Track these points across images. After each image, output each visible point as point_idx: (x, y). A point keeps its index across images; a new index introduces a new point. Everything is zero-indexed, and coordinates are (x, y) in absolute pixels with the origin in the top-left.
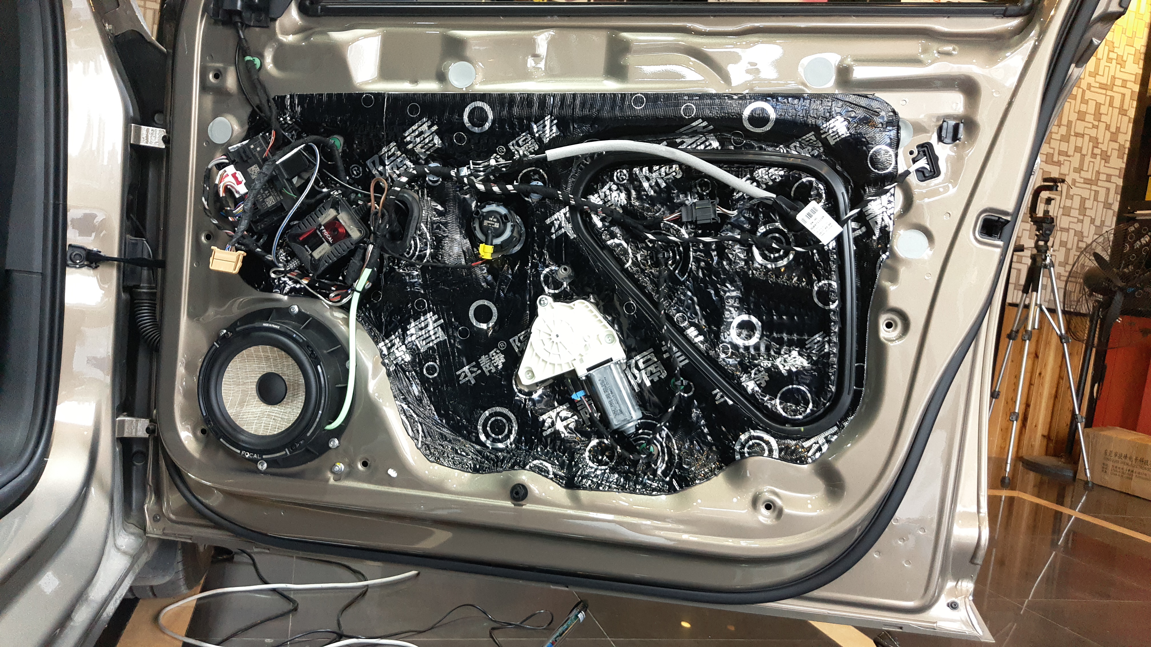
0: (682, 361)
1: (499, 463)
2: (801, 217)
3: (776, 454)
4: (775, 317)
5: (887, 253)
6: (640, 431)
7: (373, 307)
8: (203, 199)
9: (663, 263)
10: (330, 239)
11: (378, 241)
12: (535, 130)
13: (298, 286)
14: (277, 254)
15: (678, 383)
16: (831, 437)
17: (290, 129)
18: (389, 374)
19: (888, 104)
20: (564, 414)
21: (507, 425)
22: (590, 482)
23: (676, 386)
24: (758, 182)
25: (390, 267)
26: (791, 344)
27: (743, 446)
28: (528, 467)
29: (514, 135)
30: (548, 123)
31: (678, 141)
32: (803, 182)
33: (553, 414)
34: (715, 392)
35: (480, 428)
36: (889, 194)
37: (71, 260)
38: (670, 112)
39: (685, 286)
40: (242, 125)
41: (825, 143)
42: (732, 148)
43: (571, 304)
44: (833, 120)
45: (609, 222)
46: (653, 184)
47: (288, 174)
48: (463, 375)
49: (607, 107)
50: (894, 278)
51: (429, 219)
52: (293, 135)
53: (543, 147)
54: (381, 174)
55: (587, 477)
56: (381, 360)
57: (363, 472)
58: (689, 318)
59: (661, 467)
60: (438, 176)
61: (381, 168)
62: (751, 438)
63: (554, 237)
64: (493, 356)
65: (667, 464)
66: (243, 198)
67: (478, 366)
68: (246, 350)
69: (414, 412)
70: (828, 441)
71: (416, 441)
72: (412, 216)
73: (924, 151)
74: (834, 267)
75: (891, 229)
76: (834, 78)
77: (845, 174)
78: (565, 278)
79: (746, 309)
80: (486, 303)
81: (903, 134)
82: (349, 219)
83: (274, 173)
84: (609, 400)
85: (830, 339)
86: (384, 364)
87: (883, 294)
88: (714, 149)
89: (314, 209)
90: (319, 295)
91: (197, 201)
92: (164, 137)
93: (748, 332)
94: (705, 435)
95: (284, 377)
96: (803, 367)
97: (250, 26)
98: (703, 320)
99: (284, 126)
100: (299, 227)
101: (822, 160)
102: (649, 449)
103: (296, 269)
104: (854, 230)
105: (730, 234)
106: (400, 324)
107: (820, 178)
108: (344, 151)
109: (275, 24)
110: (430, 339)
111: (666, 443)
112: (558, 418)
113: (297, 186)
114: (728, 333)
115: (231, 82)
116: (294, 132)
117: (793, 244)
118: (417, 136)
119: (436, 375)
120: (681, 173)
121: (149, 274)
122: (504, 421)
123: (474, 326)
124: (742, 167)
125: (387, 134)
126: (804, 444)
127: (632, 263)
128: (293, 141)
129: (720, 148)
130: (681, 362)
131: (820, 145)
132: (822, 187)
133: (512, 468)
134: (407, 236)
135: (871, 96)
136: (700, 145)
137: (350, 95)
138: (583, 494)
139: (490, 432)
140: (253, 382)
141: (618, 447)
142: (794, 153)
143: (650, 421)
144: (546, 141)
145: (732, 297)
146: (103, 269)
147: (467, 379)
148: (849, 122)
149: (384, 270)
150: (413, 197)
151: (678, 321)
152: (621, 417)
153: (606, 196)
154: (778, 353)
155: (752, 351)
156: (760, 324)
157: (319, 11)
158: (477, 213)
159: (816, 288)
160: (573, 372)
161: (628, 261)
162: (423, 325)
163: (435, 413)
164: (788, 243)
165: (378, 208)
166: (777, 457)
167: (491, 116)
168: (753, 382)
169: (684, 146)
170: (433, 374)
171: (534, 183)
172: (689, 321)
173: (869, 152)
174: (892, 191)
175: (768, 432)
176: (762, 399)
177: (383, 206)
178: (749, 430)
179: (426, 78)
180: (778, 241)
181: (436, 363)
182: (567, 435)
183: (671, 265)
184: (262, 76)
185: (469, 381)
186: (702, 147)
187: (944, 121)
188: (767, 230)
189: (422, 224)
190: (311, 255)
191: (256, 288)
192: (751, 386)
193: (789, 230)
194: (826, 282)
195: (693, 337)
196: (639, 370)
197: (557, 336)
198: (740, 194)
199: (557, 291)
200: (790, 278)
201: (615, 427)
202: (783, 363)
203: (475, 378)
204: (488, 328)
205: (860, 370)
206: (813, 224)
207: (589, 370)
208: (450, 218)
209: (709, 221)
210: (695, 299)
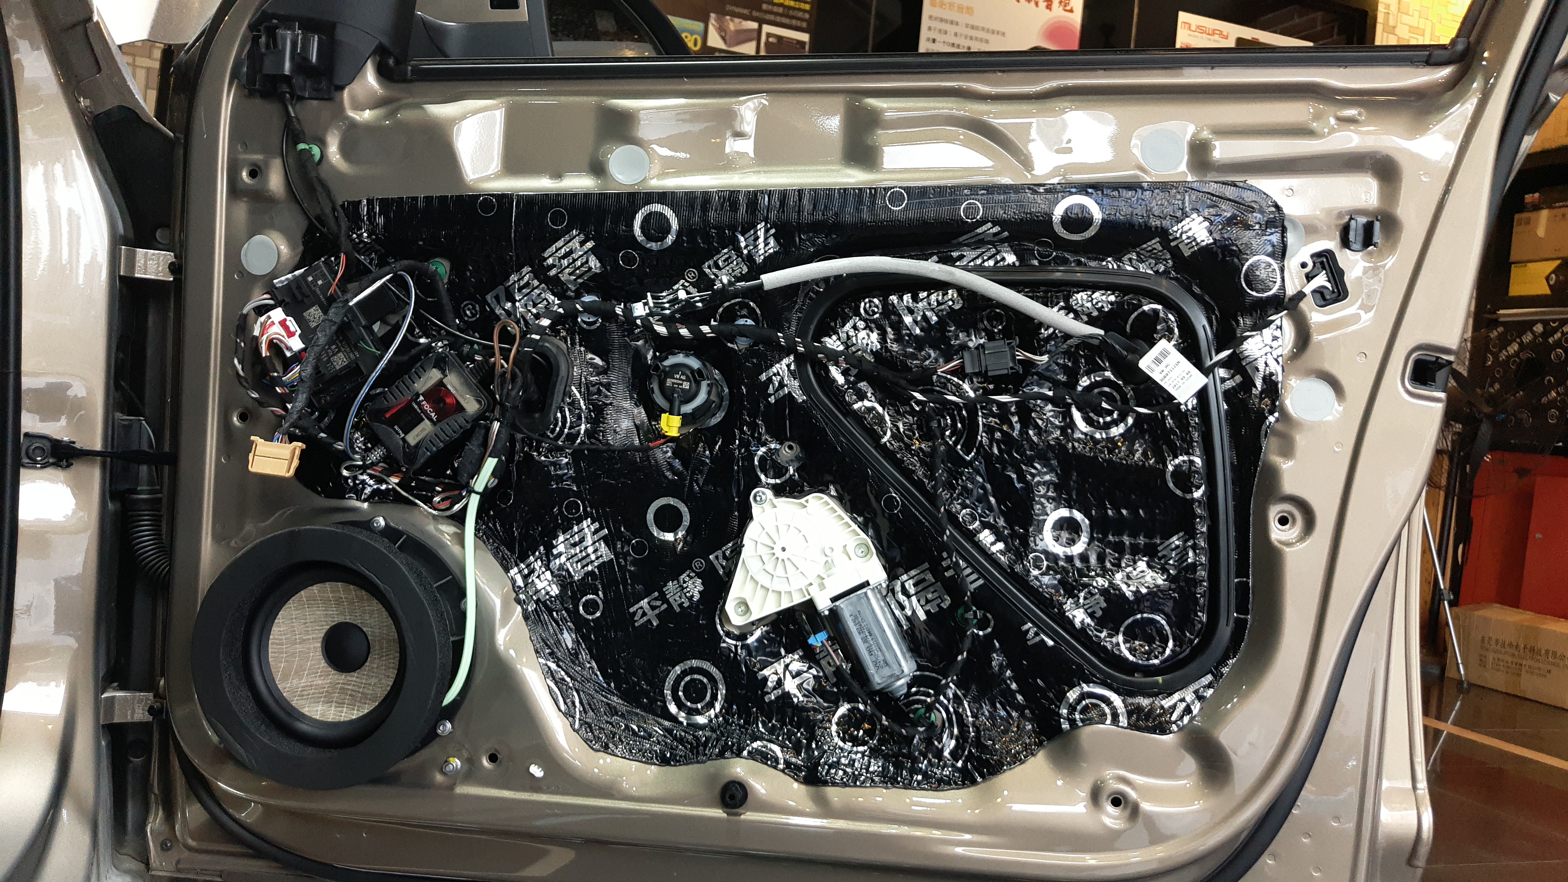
0: (974, 582)
1: (701, 748)
2: (1145, 363)
3: (1123, 721)
4: (1110, 512)
5: (1276, 415)
6: (914, 690)
7: (501, 515)
8: (236, 361)
9: (938, 434)
10: (433, 414)
11: (508, 415)
12: (743, 245)
13: (384, 487)
14: (351, 440)
15: (970, 615)
16: (1204, 691)
17: (367, 249)
18: (526, 617)
19: (1267, 196)
20: (796, 666)
21: (709, 686)
22: (841, 773)
23: (967, 619)
24: (1076, 312)
25: (526, 453)
26: (1136, 551)
27: (1072, 709)
28: (745, 753)
29: (711, 253)
30: (761, 233)
31: (955, 254)
32: (1144, 311)
33: (779, 667)
34: (1026, 627)
35: (668, 692)
36: (1273, 326)
37: (29, 458)
38: (944, 212)
39: (973, 468)
40: (292, 245)
41: (1176, 253)
42: (1036, 263)
43: (803, 500)
44: (1188, 220)
45: (854, 376)
46: (919, 318)
47: (366, 318)
48: (640, 612)
49: (850, 209)
50: (1288, 451)
51: (583, 380)
52: (372, 260)
53: (756, 270)
54: (508, 313)
55: (837, 765)
56: (515, 595)
57: (490, 770)
58: (981, 516)
59: (949, 744)
60: (595, 316)
61: (508, 305)
62: (1083, 696)
63: (772, 400)
64: (685, 582)
65: (957, 740)
66: (298, 357)
67: (663, 598)
68: (306, 590)
69: (567, 673)
70: (1200, 698)
71: (571, 719)
72: (558, 376)
73: (1322, 263)
74: (1196, 435)
75: (1280, 379)
76: (1186, 158)
77: (1207, 298)
78: (792, 461)
79: (1065, 500)
80: (671, 501)
81: (1290, 238)
82: (462, 384)
83: (345, 318)
84: (867, 645)
85: (1195, 544)
86: (518, 601)
87: (1272, 475)
88: (1009, 265)
89: (408, 372)
90: (417, 501)
91: (226, 363)
92: (172, 264)
93: (1070, 534)
94: (1013, 693)
95: (364, 629)
96: (1157, 586)
97: (303, 98)
98: (1002, 519)
99: (359, 247)
100: (385, 398)
101: (1171, 278)
102: (929, 718)
103: (380, 462)
104: (1223, 380)
105: (1036, 389)
106: (542, 538)
107: (1170, 305)
108: (450, 282)
109: (342, 94)
110: (588, 560)
111: (953, 708)
112: (787, 672)
113: (380, 335)
114: (1040, 536)
115: (275, 181)
116: (373, 255)
117: (1132, 403)
118: (564, 257)
119: (598, 614)
120: (961, 302)
121: (150, 473)
122: (705, 680)
123: (655, 537)
124: (1051, 292)
125: (517, 255)
126: (1163, 702)
127: (892, 436)
128: (373, 268)
129: (1017, 264)
130: (972, 583)
131: (1168, 256)
132: (1173, 319)
133: (721, 755)
134: (551, 405)
135: (1241, 184)
136: (987, 260)
137: (459, 198)
138: (832, 793)
139: (683, 698)
140: (316, 638)
141: (884, 717)
142: (1129, 268)
143: (927, 673)
144: (759, 259)
145: (1044, 483)
146: (79, 467)
147: (645, 619)
148: (1211, 223)
149: (517, 458)
150: (558, 347)
151: (964, 521)
152: (886, 672)
153: (849, 337)
154: (1118, 566)
155: (1078, 564)
156: (1087, 521)
157: (409, 74)
158: (657, 368)
159: (1171, 468)
160: (809, 605)
161: (885, 434)
162: (577, 538)
163: (598, 673)
164: (1125, 400)
165: (506, 366)
166: (1126, 725)
167: (675, 224)
168: (1082, 610)
169: (964, 262)
170: (594, 613)
171: (741, 322)
172: (980, 521)
173: (1243, 265)
174: (1278, 322)
175: (1110, 687)
176: (1097, 636)
177: (515, 363)
178: (1079, 684)
179: (575, 169)
180: (1110, 399)
181: (598, 595)
182: (801, 699)
183: (950, 437)
184: (323, 172)
185: (649, 621)
186: (991, 263)
187: (1351, 219)
188: (1092, 383)
189: (573, 388)
190: (403, 439)
191: (319, 493)
192: (1079, 616)
193: (1125, 383)
194: (1186, 458)
195: (988, 545)
196: (909, 596)
197: (784, 549)
198: (1051, 330)
199: (778, 481)
200: (1132, 452)
201: (878, 688)
202: (1126, 580)
203: (658, 616)
204: (676, 540)
205: (1243, 589)
206: (1164, 374)
207: (834, 599)
208: (613, 377)
209: (1006, 372)
210: (988, 486)
